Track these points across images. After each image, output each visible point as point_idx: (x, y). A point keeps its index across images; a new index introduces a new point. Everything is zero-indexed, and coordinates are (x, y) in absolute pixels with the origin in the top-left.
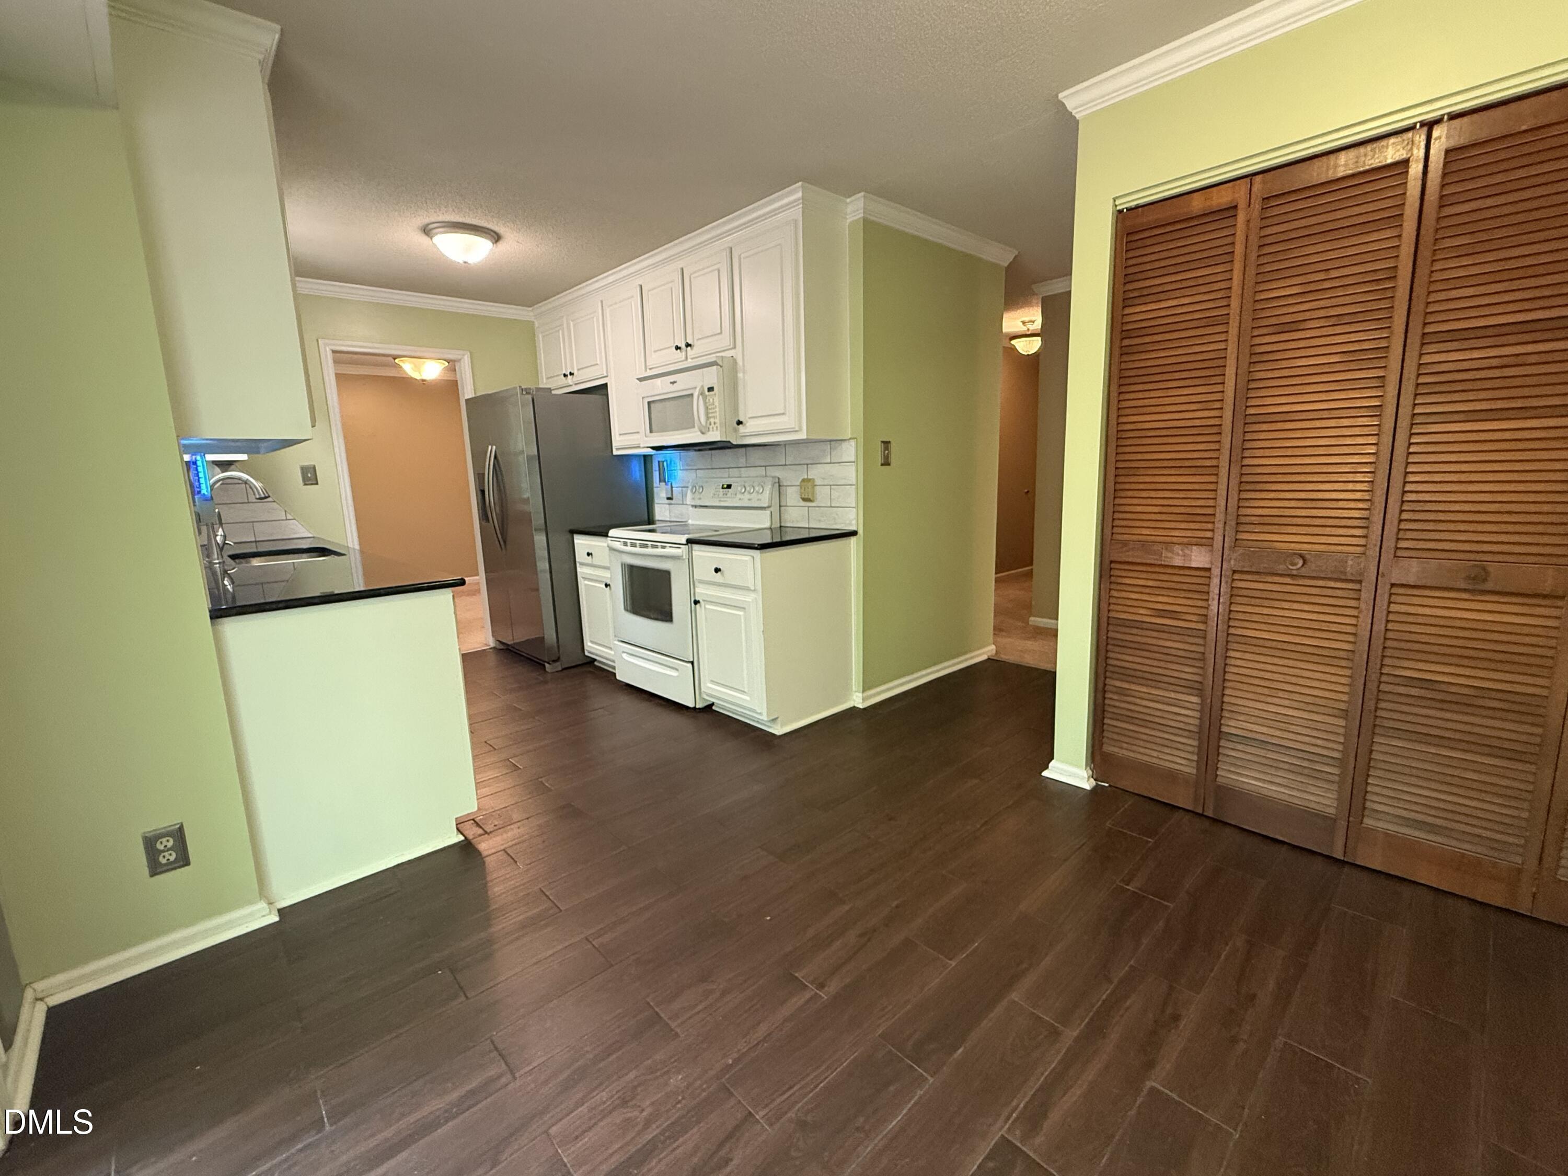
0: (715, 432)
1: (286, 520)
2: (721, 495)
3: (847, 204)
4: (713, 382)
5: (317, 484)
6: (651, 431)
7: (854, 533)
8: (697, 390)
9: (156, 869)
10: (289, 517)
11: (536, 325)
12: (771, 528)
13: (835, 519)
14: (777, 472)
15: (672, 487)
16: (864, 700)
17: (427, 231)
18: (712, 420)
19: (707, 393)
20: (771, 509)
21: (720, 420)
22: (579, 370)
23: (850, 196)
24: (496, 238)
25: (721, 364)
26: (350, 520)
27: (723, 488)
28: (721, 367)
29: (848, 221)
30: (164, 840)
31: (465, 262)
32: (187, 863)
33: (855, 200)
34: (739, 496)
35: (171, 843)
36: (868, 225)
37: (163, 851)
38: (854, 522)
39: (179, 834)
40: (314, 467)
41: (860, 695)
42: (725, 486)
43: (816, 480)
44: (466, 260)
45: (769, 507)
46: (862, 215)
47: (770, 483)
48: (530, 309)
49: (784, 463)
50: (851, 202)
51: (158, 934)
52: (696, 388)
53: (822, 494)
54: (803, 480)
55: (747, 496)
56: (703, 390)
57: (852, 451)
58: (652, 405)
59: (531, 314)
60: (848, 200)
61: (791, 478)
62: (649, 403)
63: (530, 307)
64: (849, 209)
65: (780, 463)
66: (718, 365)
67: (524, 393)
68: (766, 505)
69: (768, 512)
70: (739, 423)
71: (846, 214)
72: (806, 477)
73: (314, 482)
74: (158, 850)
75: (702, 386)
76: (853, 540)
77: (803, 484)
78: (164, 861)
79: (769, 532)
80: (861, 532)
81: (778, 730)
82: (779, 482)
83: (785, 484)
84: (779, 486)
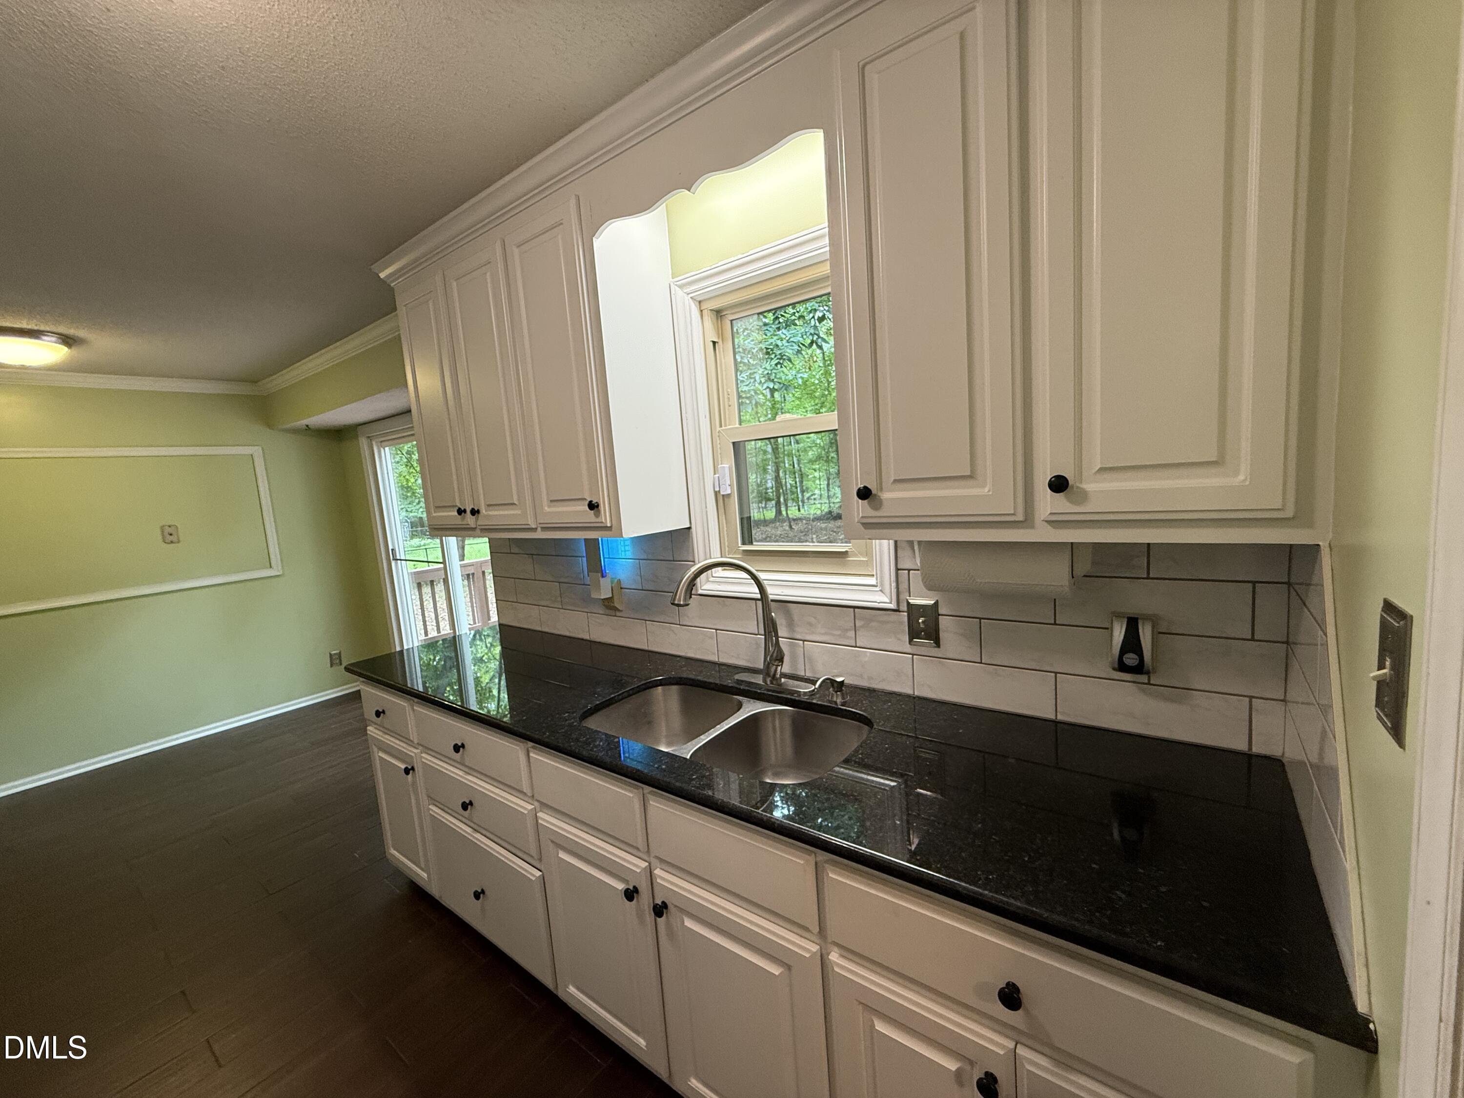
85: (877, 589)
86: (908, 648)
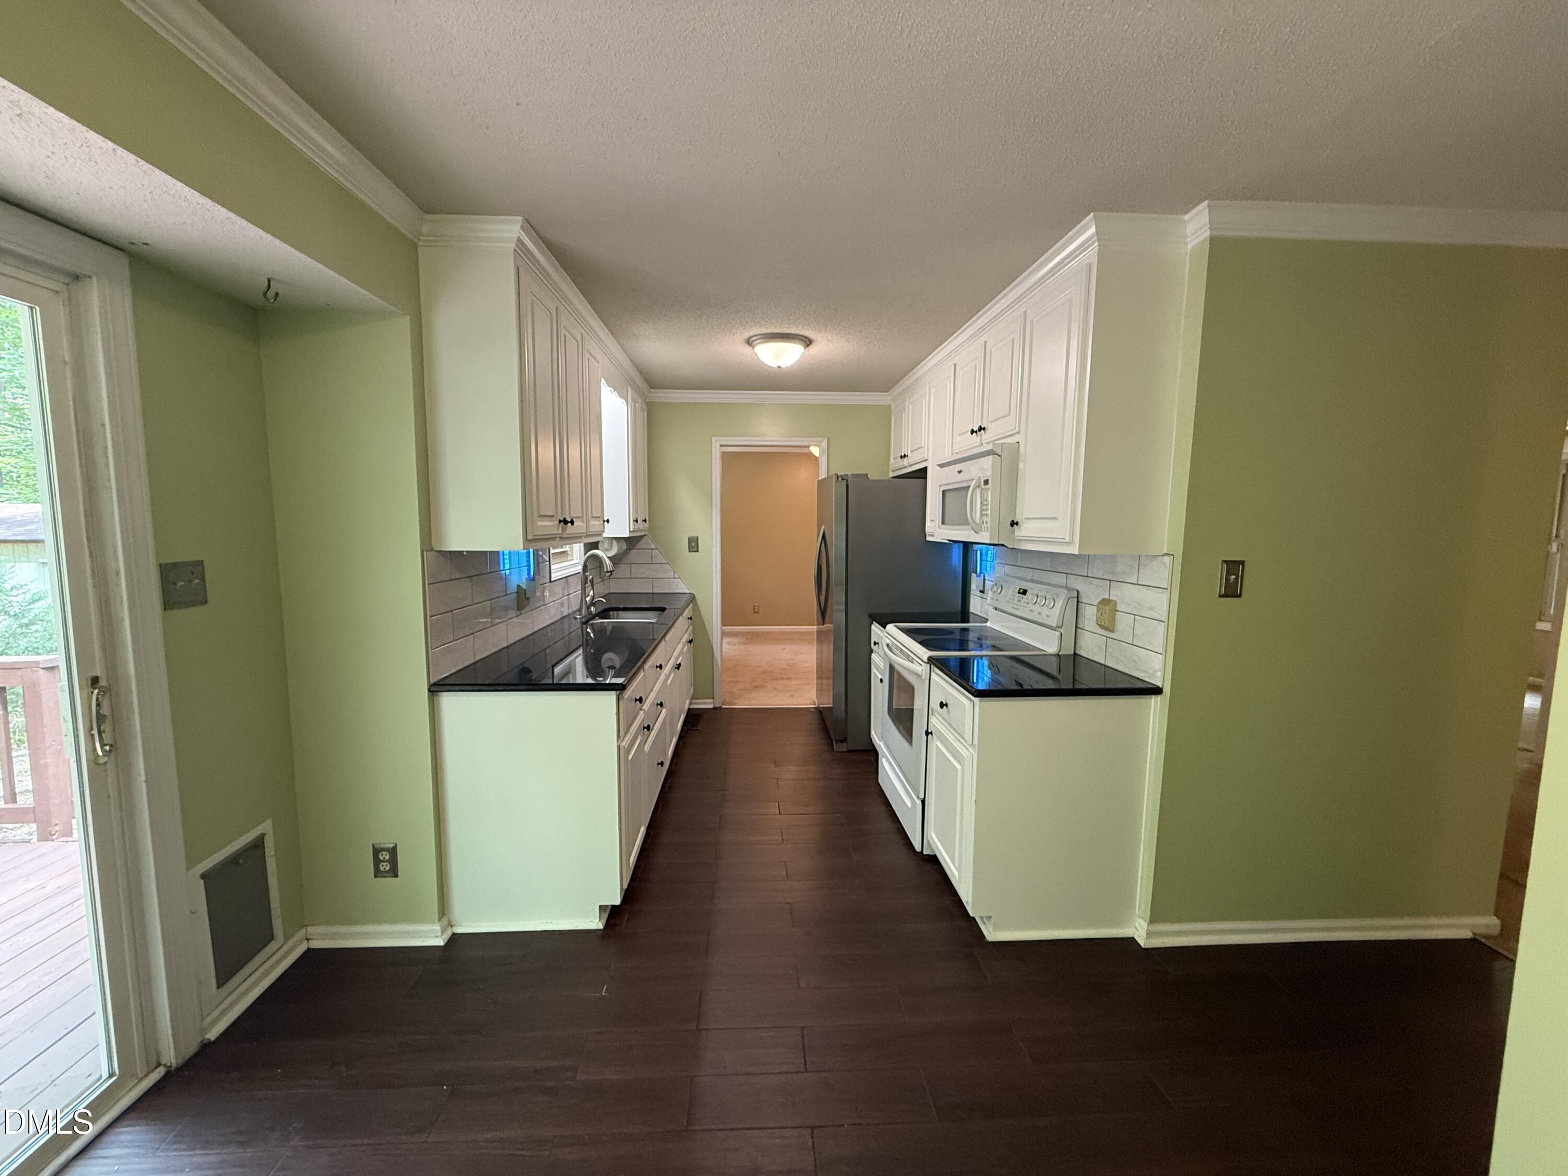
0: (985, 533)
1: (674, 578)
2: (1016, 599)
3: (1184, 222)
4: (988, 474)
5: (698, 551)
6: (943, 523)
7: (1157, 691)
8: (974, 482)
9: (378, 873)
10: (676, 576)
11: (893, 407)
12: (1058, 655)
13: (1135, 661)
14: (1078, 584)
15: (984, 580)
16: (1149, 934)
17: (749, 342)
18: (984, 518)
19: (983, 486)
20: (1062, 630)
21: (992, 520)
22: (912, 451)
23: (1186, 213)
24: (808, 342)
25: (1000, 454)
26: (717, 582)
27: (1019, 593)
28: (1000, 456)
29: (1189, 246)
30: (384, 853)
31: (779, 367)
32: (396, 875)
33: (1197, 214)
34: (1031, 606)
35: (387, 857)
36: (1216, 244)
37: (383, 861)
38: (1159, 674)
39: (393, 851)
40: (697, 538)
41: (1145, 925)
42: (1021, 591)
43: (1118, 605)
44: (780, 365)
45: (1058, 627)
46: (1208, 234)
47: (1064, 596)
48: (887, 394)
49: (1086, 575)
50: (1191, 219)
51: (379, 921)
52: (973, 480)
53: (1123, 621)
54: (1104, 600)
55: (1037, 608)
56: (980, 483)
57: (1166, 574)
58: (947, 495)
59: (889, 398)
60: (1187, 217)
61: (1092, 594)
62: (944, 492)
63: (888, 392)
64: (1189, 230)
65: (1082, 574)
66: (996, 454)
67: (840, 479)
68: (1054, 625)
69: (1057, 634)
70: (1013, 524)
71: (1186, 237)
72: (1108, 597)
73: (696, 550)
74: (379, 859)
75: (980, 478)
76: (1154, 700)
77: (1102, 606)
78: (382, 869)
79: (1054, 659)
80: (1167, 690)
81: (992, 934)
82: (1078, 598)
83: (1084, 601)
84: (1078, 601)
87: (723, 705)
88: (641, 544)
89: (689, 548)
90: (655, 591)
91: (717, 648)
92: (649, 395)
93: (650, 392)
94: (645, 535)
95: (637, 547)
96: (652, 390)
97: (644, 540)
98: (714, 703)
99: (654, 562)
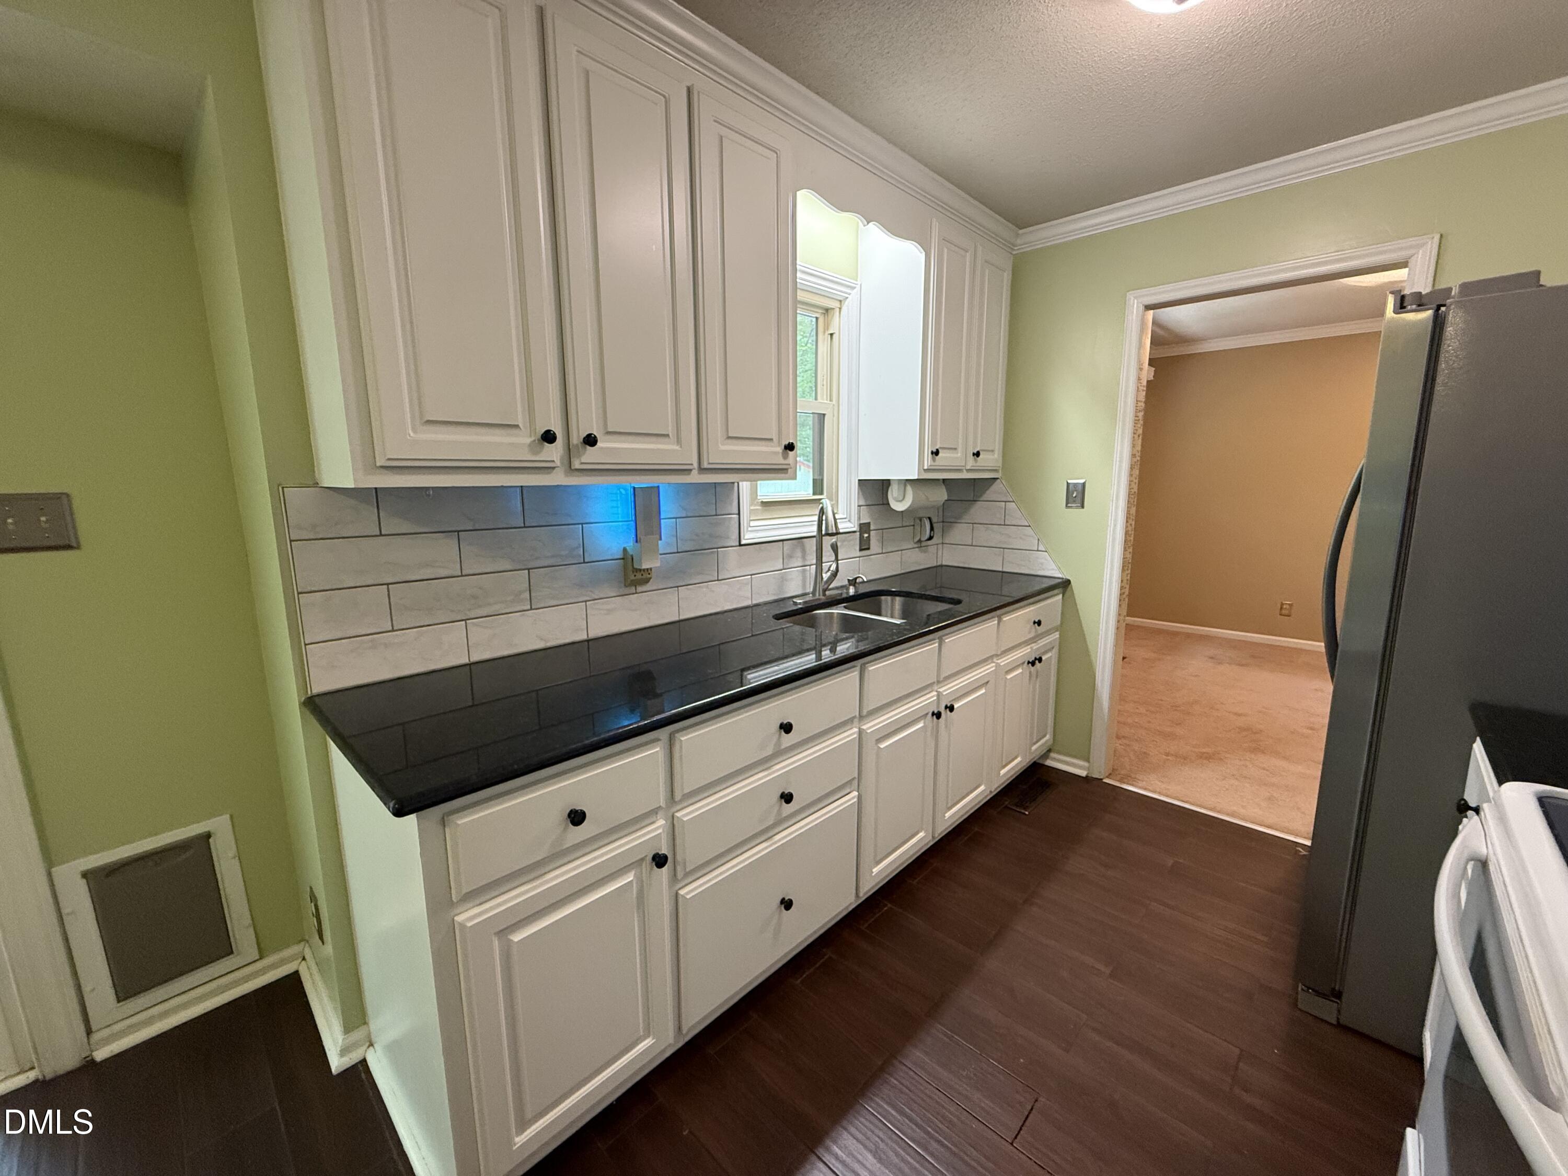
1: (1038, 550)
5: (1081, 507)
10: (1042, 548)
40: (1083, 486)
73: (1078, 505)
85: (847, 520)
86: (858, 554)
87: (1108, 777)
88: (990, 494)
89: (1067, 503)
90: (1005, 570)
91: (1103, 680)
92: (1019, 241)
93: (1017, 235)
94: (996, 479)
95: (985, 497)
96: (1021, 232)
97: (996, 486)
98: (1088, 769)
99: (1007, 523)
